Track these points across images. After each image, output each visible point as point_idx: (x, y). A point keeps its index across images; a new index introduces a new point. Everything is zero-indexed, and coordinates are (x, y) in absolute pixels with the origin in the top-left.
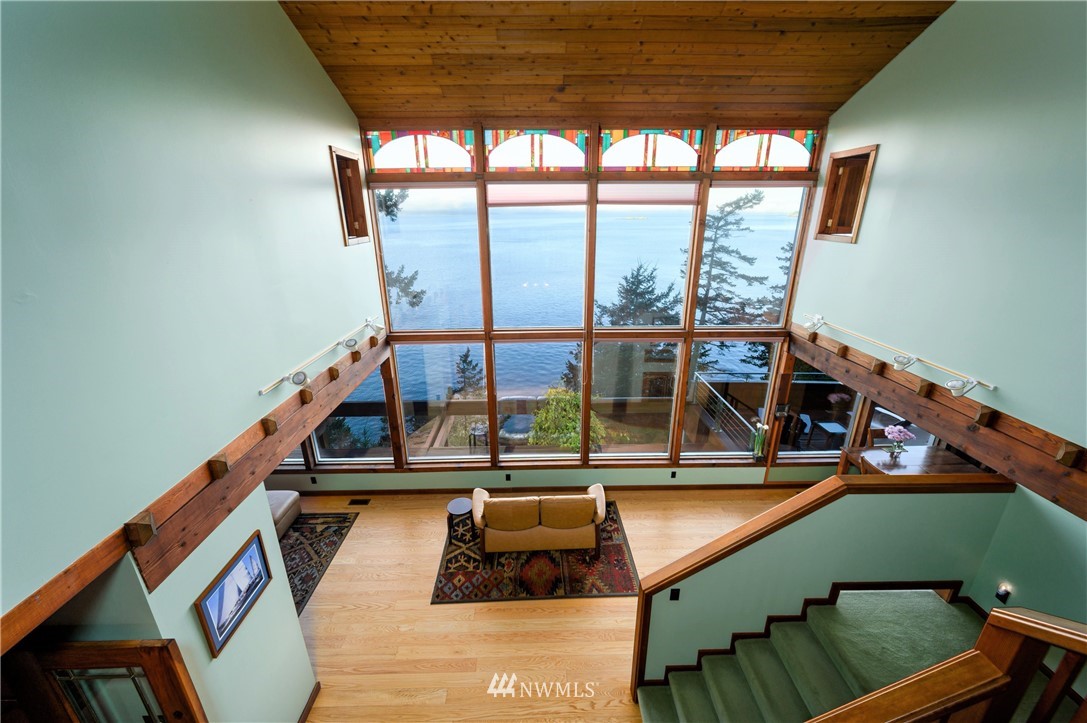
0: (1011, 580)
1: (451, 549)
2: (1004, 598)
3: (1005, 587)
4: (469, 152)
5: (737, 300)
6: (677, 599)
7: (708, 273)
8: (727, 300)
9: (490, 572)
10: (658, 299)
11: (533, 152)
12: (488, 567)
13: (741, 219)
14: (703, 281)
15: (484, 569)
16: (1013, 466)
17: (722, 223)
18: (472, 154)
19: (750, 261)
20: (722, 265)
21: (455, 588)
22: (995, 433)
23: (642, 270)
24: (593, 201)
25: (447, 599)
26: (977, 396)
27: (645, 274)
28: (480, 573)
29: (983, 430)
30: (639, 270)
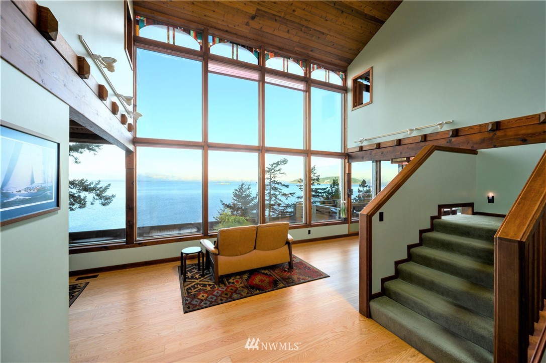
0: (491, 191)
1: (186, 284)
2: (491, 200)
3: (491, 195)
4: (199, 43)
5: (283, 205)
6: (383, 220)
7: (270, 193)
8: (279, 205)
9: (225, 288)
10: (252, 200)
11: (233, 52)
12: (222, 286)
13: (281, 169)
14: (267, 198)
15: (219, 287)
16: (472, 145)
17: (273, 171)
18: (201, 45)
19: (287, 186)
20: (275, 189)
21: (202, 300)
22: (459, 137)
23: (244, 185)
24: (262, 81)
25: (198, 307)
26: (446, 128)
27: (246, 187)
28: (217, 289)
29: (453, 139)
30: (242, 185)
